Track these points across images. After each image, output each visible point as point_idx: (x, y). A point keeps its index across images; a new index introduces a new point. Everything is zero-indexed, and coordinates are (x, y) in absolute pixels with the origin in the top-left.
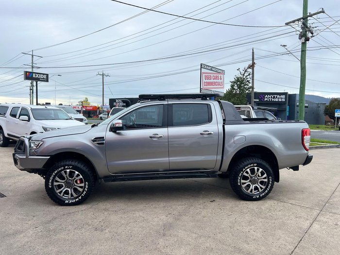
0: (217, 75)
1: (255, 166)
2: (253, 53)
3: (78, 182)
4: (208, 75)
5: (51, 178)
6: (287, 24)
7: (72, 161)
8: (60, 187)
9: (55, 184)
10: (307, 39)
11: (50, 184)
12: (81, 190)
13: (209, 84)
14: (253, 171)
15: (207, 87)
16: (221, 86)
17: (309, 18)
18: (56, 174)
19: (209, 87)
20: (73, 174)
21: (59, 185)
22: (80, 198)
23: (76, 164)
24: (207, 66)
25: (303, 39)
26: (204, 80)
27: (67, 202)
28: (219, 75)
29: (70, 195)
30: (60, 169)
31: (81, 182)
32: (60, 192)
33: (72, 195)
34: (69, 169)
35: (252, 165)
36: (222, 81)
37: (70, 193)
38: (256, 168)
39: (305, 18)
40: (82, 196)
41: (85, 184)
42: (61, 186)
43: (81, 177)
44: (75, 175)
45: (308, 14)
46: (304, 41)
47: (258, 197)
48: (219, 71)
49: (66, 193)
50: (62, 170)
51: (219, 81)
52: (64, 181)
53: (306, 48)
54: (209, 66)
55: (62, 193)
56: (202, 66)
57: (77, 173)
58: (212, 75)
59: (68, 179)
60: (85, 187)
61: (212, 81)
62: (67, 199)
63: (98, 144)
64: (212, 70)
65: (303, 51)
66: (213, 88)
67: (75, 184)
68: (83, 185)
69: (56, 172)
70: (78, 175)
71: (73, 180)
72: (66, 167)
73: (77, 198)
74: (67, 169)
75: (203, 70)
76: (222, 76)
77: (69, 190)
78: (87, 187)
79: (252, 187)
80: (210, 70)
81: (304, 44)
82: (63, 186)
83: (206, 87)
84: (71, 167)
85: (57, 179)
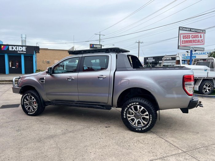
0: (197, 34)
1: (137, 105)
4: (186, 35)
9: (25, 103)
13: (187, 42)
14: (136, 108)
15: (186, 44)
16: (201, 43)
19: (188, 44)
24: (185, 28)
26: (182, 39)
28: (199, 35)
35: (135, 103)
36: (202, 38)
38: (138, 106)
47: (140, 129)
48: (199, 31)
51: (199, 39)
54: (187, 28)
56: (180, 28)
58: (191, 35)
61: (191, 39)
64: (190, 31)
66: (192, 45)
70: (34, 99)
75: (181, 32)
76: (202, 35)
79: (136, 121)
80: (189, 31)
83: (184, 44)
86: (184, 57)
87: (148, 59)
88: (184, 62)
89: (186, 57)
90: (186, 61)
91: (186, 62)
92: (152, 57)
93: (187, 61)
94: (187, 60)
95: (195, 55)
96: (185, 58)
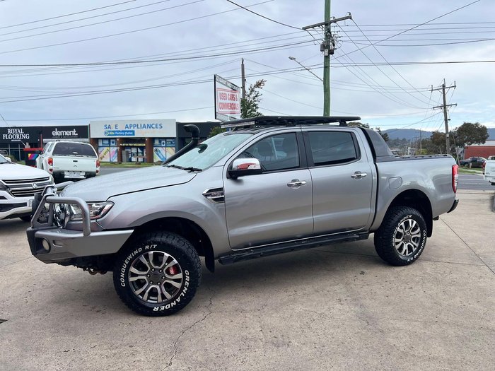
1: (410, 218)
2: (243, 65)
3: (172, 272)
5: (123, 270)
6: (305, 29)
7: (155, 236)
8: (140, 284)
9: (132, 279)
10: (331, 52)
11: (122, 280)
12: (178, 285)
17: (332, 24)
18: (131, 262)
20: (160, 257)
21: (139, 280)
22: (178, 300)
23: (164, 239)
25: (327, 51)
27: (156, 309)
29: (160, 296)
30: (136, 252)
31: (177, 272)
32: (142, 294)
33: (163, 297)
34: (153, 249)
37: (159, 292)
38: (410, 220)
39: (327, 24)
40: (182, 297)
41: (184, 275)
42: (142, 282)
43: (175, 261)
44: (165, 259)
45: (332, 19)
46: (327, 55)
49: (153, 293)
50: (139, 254)
52: (145, 273)
53: (329, 63)
55: (146, 295)
57: (167, 255)
59: (152, 268)
60: (184, 280)
62: (157, 305)
63: (215, 200)
64: (226, 85)
65: (327, 68)
67: (167, 275)
68: (180, 276)
69: (130, 257)
70: (169, 260)
71: (162, 269)
72: (147, 247)
73: (172, 300)
74: (149, 250)
77: (158, 287)
78: (188, 278)
81: (327, 58)
82: (145, 283)
84: (155, 246)
85: (133, 270)
86: (109, 131)
87: (6, 133)
88: (109, 143)
89: (113, 131)
90: (112, 140)
91: (113, 143)
92: (20, 128)
93: (114, 140)
94: (115, 138)
95: (132, 129)
96: (111, 133)
